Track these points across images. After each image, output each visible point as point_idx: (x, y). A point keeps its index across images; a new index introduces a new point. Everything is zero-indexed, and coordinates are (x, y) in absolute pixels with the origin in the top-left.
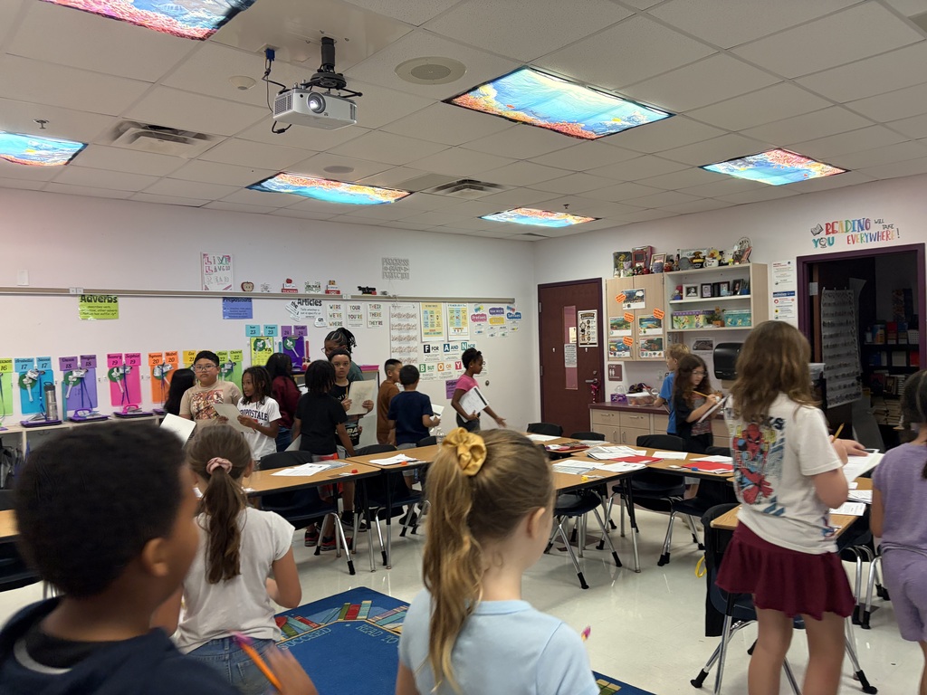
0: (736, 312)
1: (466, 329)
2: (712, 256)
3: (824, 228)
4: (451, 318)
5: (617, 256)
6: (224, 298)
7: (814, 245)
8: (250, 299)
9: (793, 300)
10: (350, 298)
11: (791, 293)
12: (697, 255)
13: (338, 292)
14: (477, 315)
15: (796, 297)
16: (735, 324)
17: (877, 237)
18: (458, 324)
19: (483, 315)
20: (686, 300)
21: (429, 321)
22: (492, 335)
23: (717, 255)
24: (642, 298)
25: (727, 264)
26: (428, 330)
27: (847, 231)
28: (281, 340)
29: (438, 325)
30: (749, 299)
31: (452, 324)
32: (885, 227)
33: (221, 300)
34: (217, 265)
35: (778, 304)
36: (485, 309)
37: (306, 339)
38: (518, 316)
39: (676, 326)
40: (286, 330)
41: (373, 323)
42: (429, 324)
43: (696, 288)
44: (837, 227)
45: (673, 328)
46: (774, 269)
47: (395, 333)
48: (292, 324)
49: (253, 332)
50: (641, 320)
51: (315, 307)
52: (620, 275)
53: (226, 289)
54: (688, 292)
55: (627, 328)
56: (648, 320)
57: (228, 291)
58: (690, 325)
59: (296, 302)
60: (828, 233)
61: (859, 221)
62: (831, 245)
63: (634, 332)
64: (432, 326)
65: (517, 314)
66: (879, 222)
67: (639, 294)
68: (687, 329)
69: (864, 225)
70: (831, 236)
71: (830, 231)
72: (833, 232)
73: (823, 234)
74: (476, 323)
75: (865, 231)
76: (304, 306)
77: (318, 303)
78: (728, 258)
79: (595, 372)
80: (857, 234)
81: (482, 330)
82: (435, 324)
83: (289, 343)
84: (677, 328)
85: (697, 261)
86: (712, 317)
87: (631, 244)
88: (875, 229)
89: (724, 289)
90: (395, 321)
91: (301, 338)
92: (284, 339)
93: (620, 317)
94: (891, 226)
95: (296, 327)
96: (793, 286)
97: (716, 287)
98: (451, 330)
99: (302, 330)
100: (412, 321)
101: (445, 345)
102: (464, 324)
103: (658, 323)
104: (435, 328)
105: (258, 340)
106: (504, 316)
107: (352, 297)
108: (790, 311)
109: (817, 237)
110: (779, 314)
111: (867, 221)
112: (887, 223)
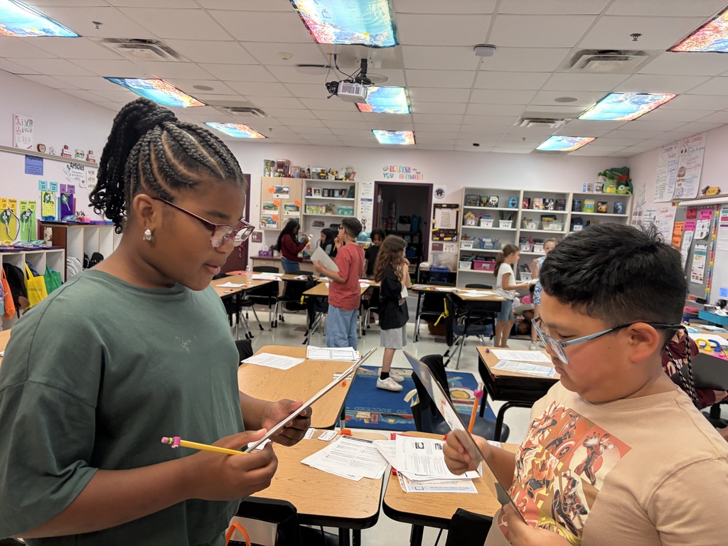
0: (344, 207)
2: (333, 174)
3: (389, 168)
5: (267, 162)
6: (27, 156)
7: (383, 176)
8: (41, 159)
9: (371, 204)
11: (370, 200)
12: (323, 171)
13: (94, 161)
15: (372, 202)
16: (343, 214)
17: (413, 177)
20: (314, 196)
23: (335, 173)
24: (287, 192)
25: (342, 179)
27: (400, 172)
28: (59, 196)
30: (354, 201)
32: (417, 173)
33: (24, 157)
34: (24, 127)
35: (363, 205)
37: (75, 196)
39: (307, 211)
40: (63, 187)
43: (319, 190)
44: (395, 169)
45: (305, 212)
46: (362, 186)
48: (66, 183)
49: (43, 187)
50: (286, 206)
51: (80, 171)
52: (270, 175)
53: (28, 148)
54: (315, 192)
55: (275, 209)
56: (290, 206)
57: (30, 150)
58: (317, 212)
59: (69, 165)
60: (391, 171)
61: (406, 168)
62: (392, 177)
63: (280, 212)
66: (415, 170)
67: (286, 189)
68: (315, 214)
69: (408, 170)
70: (392, 173)
72: (393, 171)
73: (388, 171)
75: (408, 174)
76: (74, 170)
77: (81, 168)
78: (342, 176)
80: (405, 174)
83: (65, 199)
84: (308, 213)
85: (322, 175)
86: (328, 209)
87: (278, 157)
88: (413, 173)
89: (337, 193)
91: (72, 195)
92: (62, 194)
93: (271, 202)
94: (420, 173)
95: (69, 186)
96: (372, 197)
97: (331, 191)
99: (72, 189)
103: (297, 209)
105: (46, 194)
108: (369, 210)
109: (385, 172)
110: (363, 210)
111: (410, 168)
112: (418, 171)
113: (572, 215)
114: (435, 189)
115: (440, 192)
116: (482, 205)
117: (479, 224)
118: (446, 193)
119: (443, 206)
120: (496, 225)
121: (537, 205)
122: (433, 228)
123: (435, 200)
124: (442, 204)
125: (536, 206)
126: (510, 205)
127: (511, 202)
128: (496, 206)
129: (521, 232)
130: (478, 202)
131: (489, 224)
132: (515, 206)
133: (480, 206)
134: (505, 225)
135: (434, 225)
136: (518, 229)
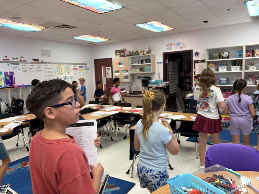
0: (147, 68)
1: (71, 73)
2: (141, 52)
3: (169, 44)
4: (66, 69)
5: (116, 51)
7: (166, 49)
9: (162, 65)
10: (29, 62)
11: (161, 63)
12: (137, 51)
13: (25, 60)
14: (75, 68)
15: (162, 64)
16: (147, 71)
17: (181, 48)
18: (68, 71)
19: (76, 68)
20: (134, 64)
21: (58, 70)
22: (80, 75)
23: (142, 52)
24: (123, 64)
26: (58, 73)
27: (175, 46)
28: (4, 76)
29: (62, 71)
30: (150, 65)
31: (66, 71)
32: (184, 45)
35: (158, 66)
36: (77, 66)
37: (14, 76)
38: (88, 69)
39: (132, 72)
40: (6, 74)
41: (38, 71)
42: (59, 71)
43: (137, 61)
44: (172, 44)
45: (131, 72)
46: (157, 56)
47: (47, 74)
48: (8, 71)
50: (123, 70)
51: (16, 65)
52: (116, 57)
54: (135, 62)
55: (119, 72)
56: (125, 70)
58: (136, 71)
59: (9, 64)
60: (170, 46)
61: (178, 43)
62: (171, 49)
63: (121, 74)
64: (60, 71)
65: (88, 68)
66: (182, 43)
67: (122, 63)
68: (135, 73)
69: (179, 44)
70: (171, 47)
71: (171, 45)
73: (169, 46)
74: (74, 71)
75: (179, 46)
76: (12, 65)
77: (17, 64)
78: (145, 53)
79: (111, 85)
80: (177, 47)
81: (77, 73)
82: (61, 71)
83: (7, 78)
84: (132, 73)
85: (137, 53)
86: (141, 69)
87: (120, 48)
88: (181, 45)
89: (144, 62)
90: (46, 70)
91: (12, 76)
92: (6, 76)
93: (117, 69)
94: (185, 45)
95: (10, 72)
96: (162, 61)
97: (142, 61)
98: (66, 73)
99: (12, 73)
100: (52, 70)
101: (64, 78)
102: (71, 71)
103: (127, 71)
104: (61, 72)
106: (84, 69)
107: (30, 62)
108: (161, 68)
109: (168, 47)
110: (158, 68)
111: (180, 43)
112: (184, 44)
114: (194, 52)
115: (197, 54)
116: (221, 58)
117: (217, 70)
118: (200, 54)
119: (199, 61)
120: (229, 69)
121: (257, 53)
122: (195, 74)
123: (195, 58)
124: (198, 61)
125: (257, 55)
127: (238, 54)
129: (245, 73)
130: (218, 57)
131: (224, 69)
132: (241, 56)
133: (219, 59)
134: (235, 69)
135: (195, 72)
136: (244, 71)
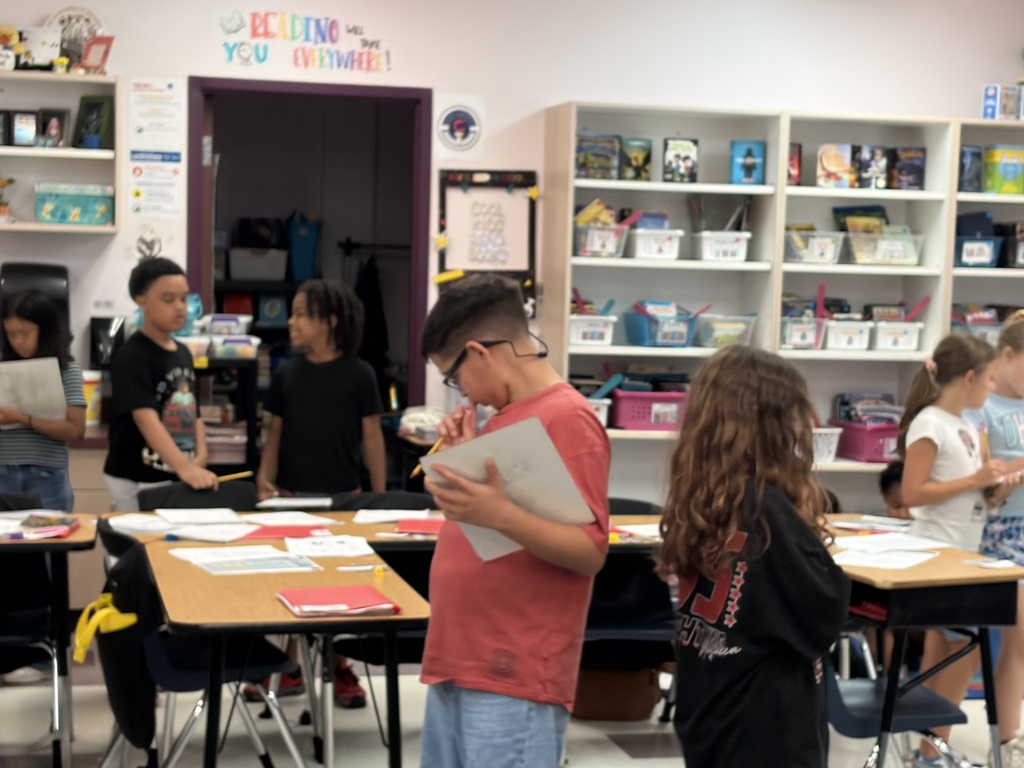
0: (67, 189)
2: (4, 41)
3: (248, 20)
7: (225, 55)
9: (176, 172)
11: (171, 157)
15: (182, 167)
17: (350, 61)
23: (15, 40)
25: (47, 68)
27: (294, 38)
32: (365, 43)
35: (142, 178)
44: (274, 24)
46: (134, 97)
60: (255, 34)
61: (318, 22)
62: (261, 60)
66: (354, 30)
69: (326, 32)
70: (261, 41)
71: (261, 30)
72: (266, 34)
73: (245, 35)
75: (328, 45)
78: (45, 50)
80: (315, 48)
88: (347, 44)
89: (25, 129)
94: (375, 44)
108: (168, 198)
109: (233, 39)
110: (142, 201)
111: (333, 25)
112: (370, 36)
113: (961, 204)
114: (440, 109)
115: (460, 123)
116: (630, 173)
117: (628, 251)
118: (483, 128)
119: (478, 178)
120: (690, 250)
121: (832, 169)
122: (442, 268)
123: (444, 153)
124: (471, 173)
125: (829, 175)
126: (739, 173)
127: (739, 160)
128: (692, 177)
129: (789, 277)
130: (615, 162)
131: (667, 246)
132: (756, 174)
133: (621, 177)
134: (723, 251)
135: (442, 256)
